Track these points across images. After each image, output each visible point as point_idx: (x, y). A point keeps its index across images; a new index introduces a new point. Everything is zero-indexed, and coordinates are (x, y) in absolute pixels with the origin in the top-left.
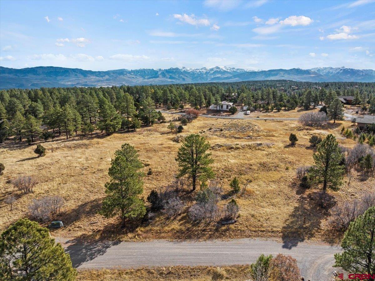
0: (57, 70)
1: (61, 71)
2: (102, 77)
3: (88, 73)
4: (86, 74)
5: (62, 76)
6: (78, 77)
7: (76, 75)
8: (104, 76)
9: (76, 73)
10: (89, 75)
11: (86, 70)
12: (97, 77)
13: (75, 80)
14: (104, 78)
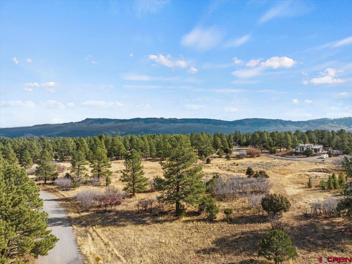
0: (260, 121)
1: (264, 122)
2: (301, 126)
3: (288, 123)
4: (286, 124)
5: (264, 126)
6: (278, 127)
7: (276, 125)
8: (304, 125)
9: (276, 123)
10: (288, 125)
11: (286, 120)
12: (296, 126)
13: (275, 129)
14: (303, 127)
